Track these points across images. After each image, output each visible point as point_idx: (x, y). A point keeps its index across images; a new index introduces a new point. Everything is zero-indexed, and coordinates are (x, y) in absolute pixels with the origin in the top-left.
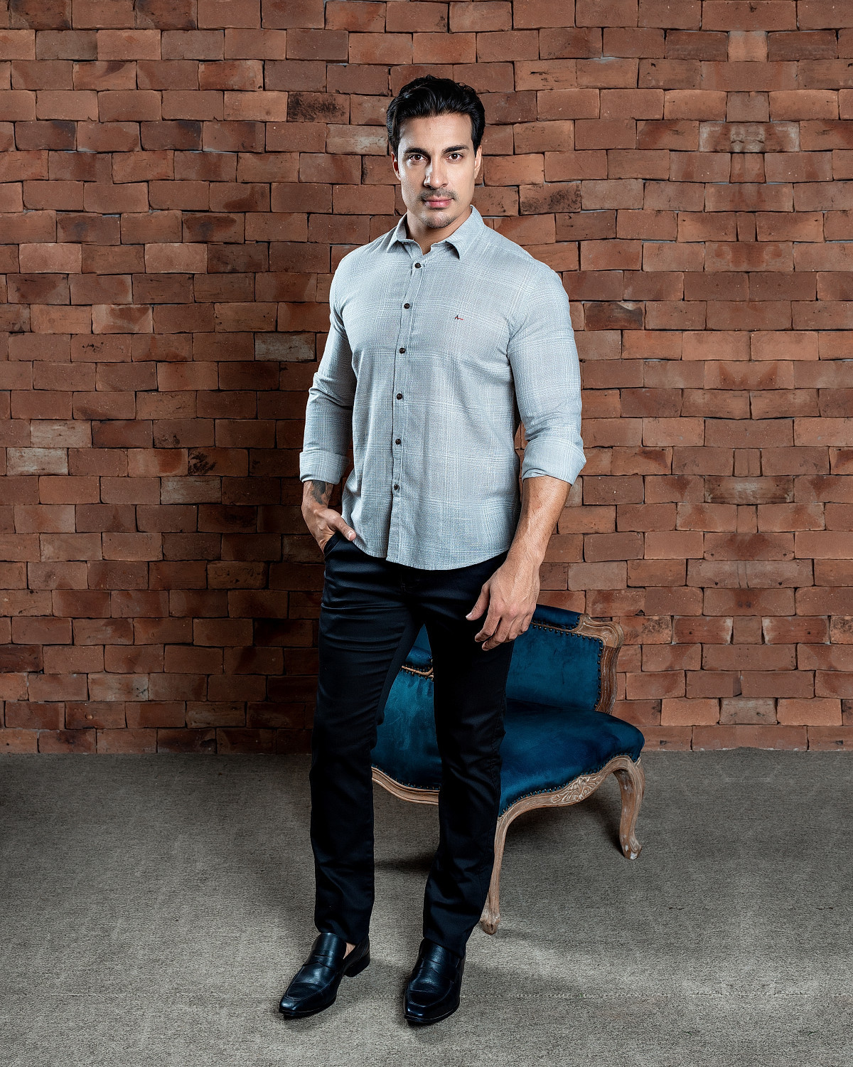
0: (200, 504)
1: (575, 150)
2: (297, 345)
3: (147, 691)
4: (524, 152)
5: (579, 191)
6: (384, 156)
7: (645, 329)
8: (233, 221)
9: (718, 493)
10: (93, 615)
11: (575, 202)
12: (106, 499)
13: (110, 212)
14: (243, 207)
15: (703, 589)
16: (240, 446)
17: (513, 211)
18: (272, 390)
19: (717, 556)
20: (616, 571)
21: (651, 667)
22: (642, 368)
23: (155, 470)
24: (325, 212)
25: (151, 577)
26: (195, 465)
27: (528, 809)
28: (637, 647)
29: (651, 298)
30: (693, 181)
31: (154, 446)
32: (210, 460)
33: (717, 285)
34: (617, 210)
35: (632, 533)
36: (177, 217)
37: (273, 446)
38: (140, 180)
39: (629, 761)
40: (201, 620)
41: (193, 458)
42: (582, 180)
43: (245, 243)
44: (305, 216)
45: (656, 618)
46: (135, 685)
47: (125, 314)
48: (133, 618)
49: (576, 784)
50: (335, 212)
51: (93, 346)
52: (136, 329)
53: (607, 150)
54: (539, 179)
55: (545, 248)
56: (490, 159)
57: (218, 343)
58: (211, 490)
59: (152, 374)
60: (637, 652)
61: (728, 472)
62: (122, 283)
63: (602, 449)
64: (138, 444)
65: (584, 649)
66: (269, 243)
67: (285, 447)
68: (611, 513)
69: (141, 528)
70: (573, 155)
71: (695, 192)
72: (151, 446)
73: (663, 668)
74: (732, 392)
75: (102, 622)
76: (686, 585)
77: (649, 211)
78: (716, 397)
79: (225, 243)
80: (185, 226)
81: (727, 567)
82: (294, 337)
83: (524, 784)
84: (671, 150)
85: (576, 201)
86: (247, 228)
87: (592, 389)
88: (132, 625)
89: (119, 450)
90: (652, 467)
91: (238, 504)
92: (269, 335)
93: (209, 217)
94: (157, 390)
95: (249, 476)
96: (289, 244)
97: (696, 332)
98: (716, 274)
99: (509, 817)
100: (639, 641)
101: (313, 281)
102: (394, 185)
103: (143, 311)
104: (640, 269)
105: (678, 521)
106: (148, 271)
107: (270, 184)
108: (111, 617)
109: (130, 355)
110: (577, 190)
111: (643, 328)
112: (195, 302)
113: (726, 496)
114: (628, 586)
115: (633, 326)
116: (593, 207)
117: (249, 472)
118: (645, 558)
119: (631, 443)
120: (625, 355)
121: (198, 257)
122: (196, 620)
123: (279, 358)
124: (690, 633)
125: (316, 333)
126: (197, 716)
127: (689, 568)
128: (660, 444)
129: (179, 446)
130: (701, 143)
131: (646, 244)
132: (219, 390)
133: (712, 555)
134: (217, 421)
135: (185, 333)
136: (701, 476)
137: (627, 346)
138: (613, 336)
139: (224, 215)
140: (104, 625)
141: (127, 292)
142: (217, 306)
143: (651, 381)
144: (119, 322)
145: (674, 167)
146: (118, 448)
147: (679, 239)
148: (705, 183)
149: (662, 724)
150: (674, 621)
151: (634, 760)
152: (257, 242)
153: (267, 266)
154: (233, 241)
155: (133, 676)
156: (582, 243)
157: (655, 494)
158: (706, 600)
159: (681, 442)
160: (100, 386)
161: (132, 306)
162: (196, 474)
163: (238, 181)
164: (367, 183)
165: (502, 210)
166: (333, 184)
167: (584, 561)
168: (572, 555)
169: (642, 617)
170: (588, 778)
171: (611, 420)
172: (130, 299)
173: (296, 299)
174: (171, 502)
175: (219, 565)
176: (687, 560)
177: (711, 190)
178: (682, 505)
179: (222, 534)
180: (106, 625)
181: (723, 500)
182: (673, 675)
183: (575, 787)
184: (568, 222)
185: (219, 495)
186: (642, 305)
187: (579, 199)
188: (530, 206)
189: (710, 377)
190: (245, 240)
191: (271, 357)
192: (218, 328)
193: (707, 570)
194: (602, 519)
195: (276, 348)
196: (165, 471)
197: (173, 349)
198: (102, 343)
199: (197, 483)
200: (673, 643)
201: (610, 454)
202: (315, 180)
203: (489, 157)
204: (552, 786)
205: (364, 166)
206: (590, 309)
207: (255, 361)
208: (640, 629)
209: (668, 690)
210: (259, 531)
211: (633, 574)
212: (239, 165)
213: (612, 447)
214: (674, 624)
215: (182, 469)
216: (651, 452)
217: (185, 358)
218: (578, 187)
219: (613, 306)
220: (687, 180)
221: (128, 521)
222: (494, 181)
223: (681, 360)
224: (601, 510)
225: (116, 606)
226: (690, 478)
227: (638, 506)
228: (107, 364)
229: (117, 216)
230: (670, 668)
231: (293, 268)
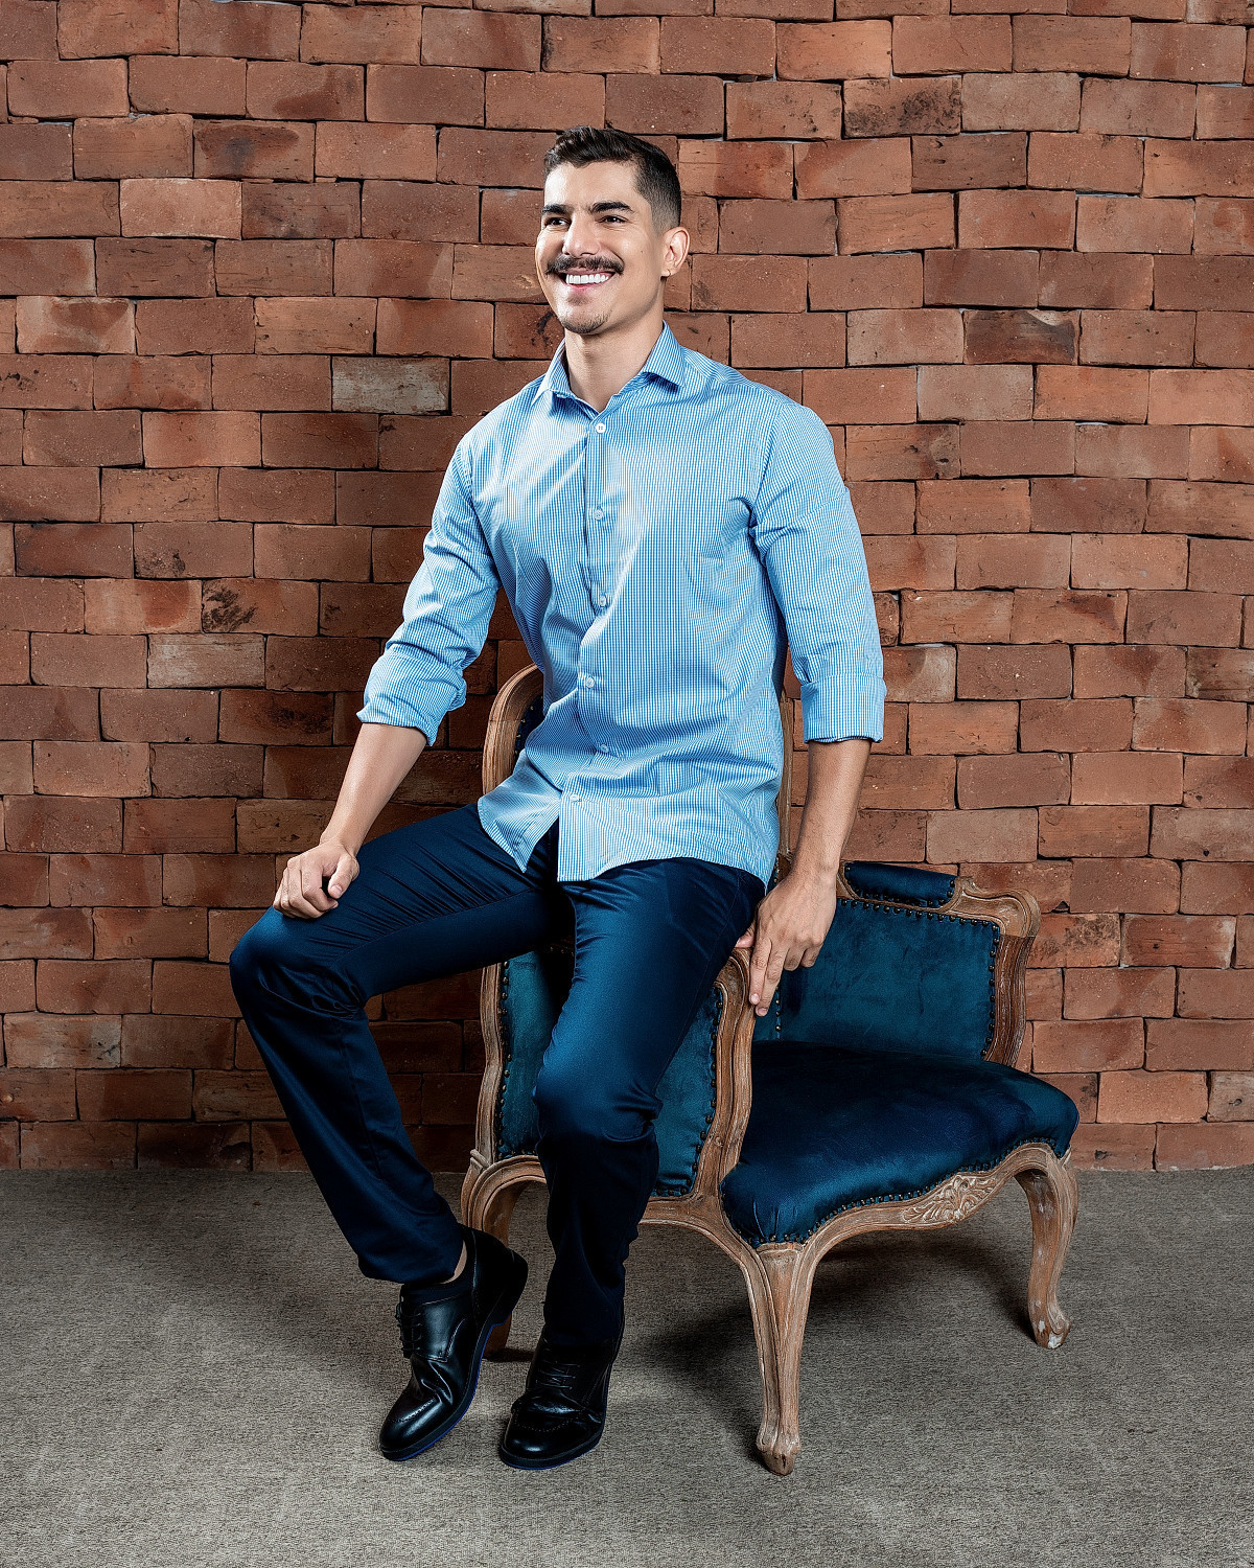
0: (223, 687)
1: (950, 13)
2: (413, 381)
3: (118, 1049)
4: (854, 15)
5: (958, 93)
6: (585, 17)
7: (1079, 364)
8: (293, 138)
9: (1212, 679)
10: (15, 901)
11: (949, 115)
12: (41, 676)
13: (54, 114)
14: (311, 111)
15: (1179, 862)
16: (301, 576)
17: (831, 131)
18: (364, 469)
19: (1208, 801)
20: (1017, 827)
21: (1080, 1011)
22: (1072, 439)
23: (136, 620)
24: (471, 123)
25: (128, 831)
26: (214, 612)
27: (857, 1231)
28: (1054, 972)
29: (1092, 303)
30: (1175, 78)
31: (136, 574)
32: (244, 604)
33: (1217, 281)
34: (1028, 133)
35: (1049, 755)
36: (183, 129)
37: (365, 578)
38: (110, 53)
39: (1050, 1154)
40: (225, 913)
41: (212, 599)
42: (962, 73)
43: (314, 181)
44: (433, 131)
45: (1092, 917)
46: (96, 1036)
47: (81, 315)
48: (93, 908)
49: (949, 1188)
50: (490, 124)
51: (17, 376)
52: (102, 347)
53: (1012, 15)
54: (883, 69)
55: (892, 202)
56: (789, 28)
57: (259, 375)
58: (243, 659)
59: (133, 434)
60: (1055, 982)
61: (1231, 640)
62: (76, 255)
63: (993, 593)
64: (104, 570)
65: (962, 943)
66: (361, 181)
67: (388, 578)
68: (1008, 716)
69: (109, 733)
70: (947, 24)
71: (1177, 101)
72: (130, 574)
73: (1103, 1012)
74: (1242, 486)
75: (33, 914)
76: (1149, 856)
77: (1089, 136)
78: (1210, 497)
79: (277, 181)
80: (198, 145)
81: (1226, 821)
82: (409, 366)
83: (851, 1179)
84: (1135, 20)
85: (952, 112)
86: (318, 150)
87: (976, 477)
88: (90, 920)
89: (67, 580)
90: (1088, 629)
91: (297, 689)
92: (359, 360)
93: (246, 129)
94: (142, 466)
95: (319, 635)
96: (400, 184)
97: (1175, 370)
98: (1214, 259)
99: (819, 1245)
100: (1059, 960)
101: (445, 258)
102: (604, 75)
103: (117, 311)
104: (1071, 246)
105: (1135, 733)
106: (127, 232)
107: (365, 66)
108: (50, 906)
109: (91, 395)
110: (953, 93)
111: (1076, 361)
112: (218, 295)
113: (1227, 685)
114: (1040, 857)
115: (1056, 357)
116: (984, 126)
117: (319, 627)
118: (1073, 803)
119: (1047, 583)
120: (1041, 413)
121: (224, 207)
122: (214, 913)
123: (380, 407)
124: (1156, 947)
125: (451, 359)
126: (213, 1098)
127: (1154, 822)
128: (1104, 585)
129: (184, 575)
130: (1191, 6)
131: (1084, 199)
132: (263, 468)
133: (1199, 798)
134: (258, 527)
135: (200, 354)
136: (1180, 647)
137: (1045, 396)
138: (1019, 376)
139: (275, 125)
140: (35, 921)
141: (86, 272)
142: (259, 302)
143: (1088, 463)
144: (70, 332)
145: (1139, 51)
146: (66, 577)
147: (1145, 191)
148: (1196, 84)
149: (1099, 1119)
150: (1126, 925)
151: (1059, 1154)
152: (339, 180)
153: (357, 227)
154: (291, 176)
155: (90, 1018)
156: (962, 194)
157: (1094, 679)
158: (1186, 884)
159: (1144, 581)
160: (30, 456)
161: (94, 300)
162: (217, 630)
163: (302, 58)
164: (552, 67)
165: (811, 127)
166: (485, 70)
167: (958, 808)
168: (933, 795)
169: (1065, 915)
170: (973, 1180)
171: (1012, 536)
172: (90, 286)
173: (413, 293)
174: (168, 684)
175: (259, 807)
176: (1152, 806)
177: (1208, 97)
178: (1143, 703)
179: (265, 746)
180: (39, 921)
181: (1220, 693)
182: (1123, 1026)
183: (948, 1194)
184: (937, 153)
185: (261, 670)
186: (1073, 317)
187: (957, 109)
188: (865, 120)
189: (1200, 459)
190: (315, 176)
191: (364, 404)
192: (261, 346)
193: (1189, 828)
194: (994, 727)
195: (373, 387)
196: (156, 623)
197: (174, 386)
198: (36, 372)
199: (217, 648)
200: (1123, 966)
201: (1008, 602)
202: (451, 60)
203: (787, 24)
204: (904, 1190)
205: (547, 35)
206: (974, 323)
207: (333, 411)
208: (1060, 938)
209: (1112, 1056)
210: (336, 742)
211: (1049, 834)
212: (305, 27)
213: (1012, 590)
214: (1125, 930)
215: (190, 620)
216: (1086, 600)
217: (197, 404)
218: (955, 85)
219: (1019, 318)
220: (1164, 77)
221: (84, 719)
222: (796, 71)
223: (1146, 423)
224: (990, 710)
225: (60, 883)
226: (1159, 650)
227: (1062, 702)
228: (47, 412)
229: (67, 124)
230: (1116, 1014)
231: (407, 231)
